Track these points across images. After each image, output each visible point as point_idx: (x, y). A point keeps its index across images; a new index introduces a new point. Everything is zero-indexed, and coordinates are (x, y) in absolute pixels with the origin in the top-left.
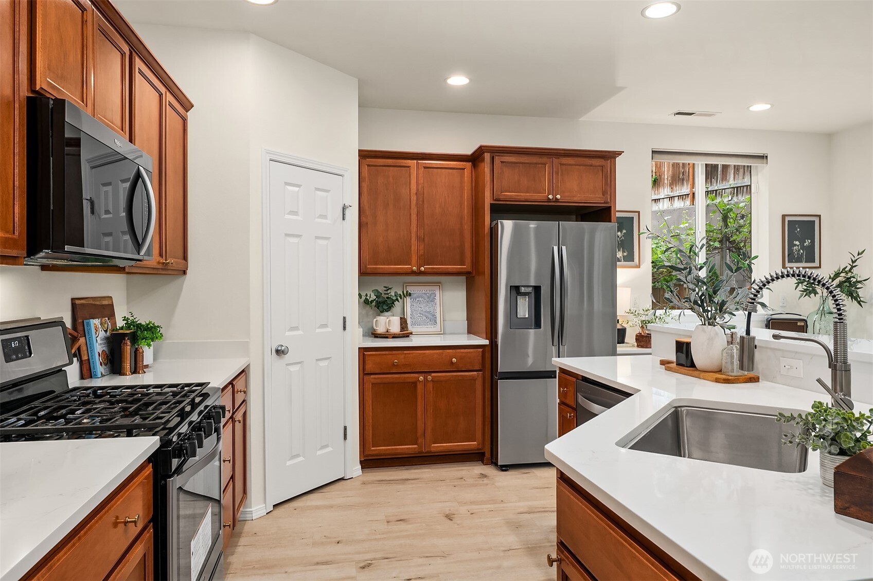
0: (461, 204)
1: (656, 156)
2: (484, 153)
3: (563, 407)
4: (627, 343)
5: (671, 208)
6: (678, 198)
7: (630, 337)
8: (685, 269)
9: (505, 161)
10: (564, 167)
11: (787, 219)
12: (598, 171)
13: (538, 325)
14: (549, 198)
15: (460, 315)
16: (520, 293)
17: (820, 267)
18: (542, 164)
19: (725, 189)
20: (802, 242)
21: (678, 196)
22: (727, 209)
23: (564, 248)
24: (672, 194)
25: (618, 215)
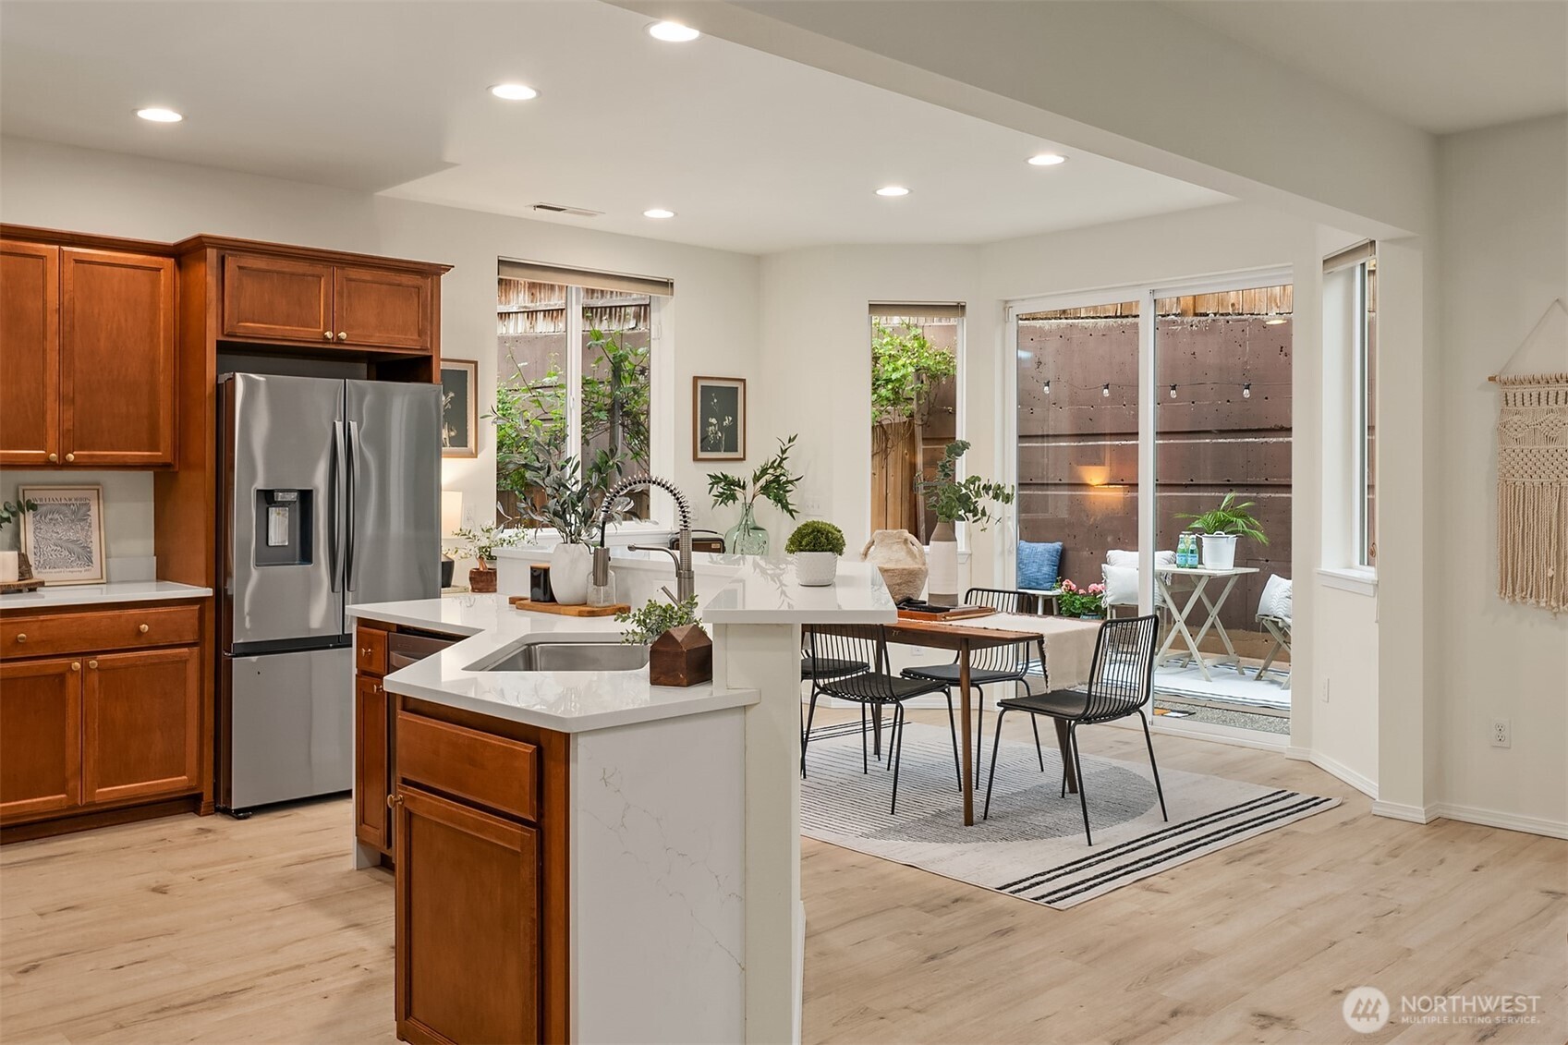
0: (152, 335)
1: (505, 269)
2: (205, 248)
3: (365, 679)
4: (454, 586)
5: (530, 333)
6: (545, 316)
7: (461, 577)
8: (541, 469)
9: (246, 265)
10: (353, 284)
11: (700, 383)
12: (411, 294)
13: (306, 556)
14: (325, 336)
15: (141, 547)
16: (275, 502)
17: (744, 459)
18: (313, 276)
19: (625, 306)
20: (721, 420)
21: (545, 311)
22: (620, 356)
23: (354, 425)
24: (532, 306)
25: (443, 366)
